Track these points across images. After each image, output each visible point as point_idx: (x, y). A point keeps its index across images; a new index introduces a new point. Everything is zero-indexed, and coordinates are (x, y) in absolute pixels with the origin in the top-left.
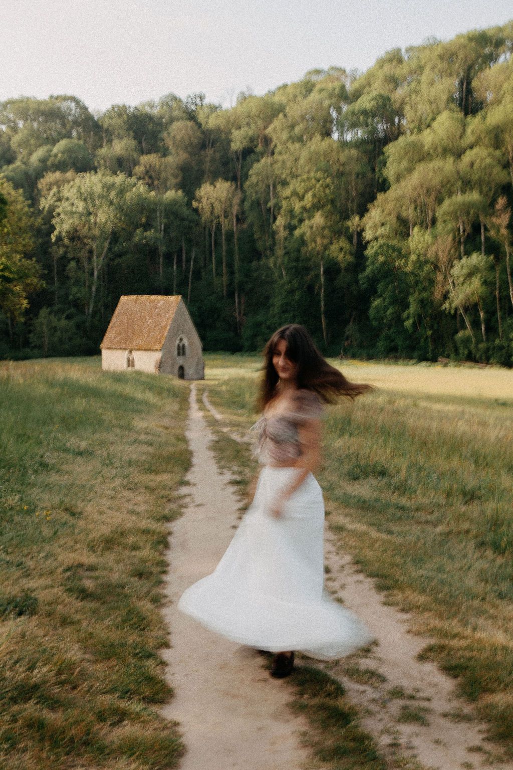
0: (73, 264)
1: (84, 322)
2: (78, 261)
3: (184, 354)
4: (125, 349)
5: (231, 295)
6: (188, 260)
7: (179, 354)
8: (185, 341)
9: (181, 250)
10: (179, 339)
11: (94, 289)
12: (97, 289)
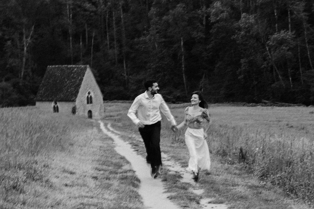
0: (9, 43)
1: (18, 83)
2: (13, 40)
3: (91, 102)
4: (51, 101)
5: (121, 61)
6: (90, 38)
7: (88, 103)
8: (92, 94)
9: (85, 31)
10: (87, 93)
11: (24, 60)
12: (27, 60)
